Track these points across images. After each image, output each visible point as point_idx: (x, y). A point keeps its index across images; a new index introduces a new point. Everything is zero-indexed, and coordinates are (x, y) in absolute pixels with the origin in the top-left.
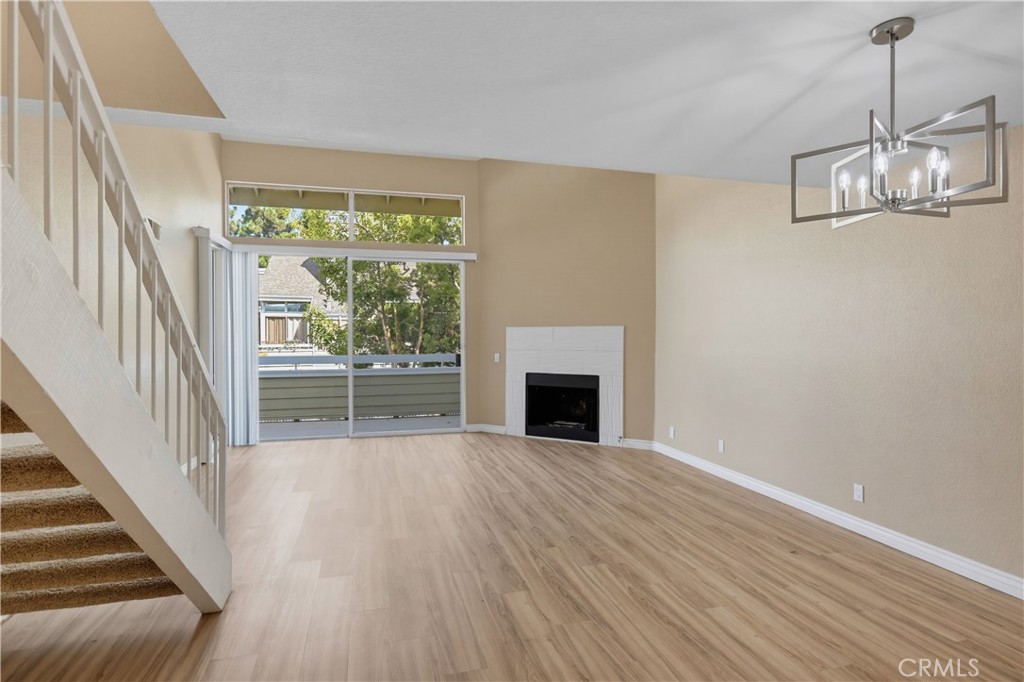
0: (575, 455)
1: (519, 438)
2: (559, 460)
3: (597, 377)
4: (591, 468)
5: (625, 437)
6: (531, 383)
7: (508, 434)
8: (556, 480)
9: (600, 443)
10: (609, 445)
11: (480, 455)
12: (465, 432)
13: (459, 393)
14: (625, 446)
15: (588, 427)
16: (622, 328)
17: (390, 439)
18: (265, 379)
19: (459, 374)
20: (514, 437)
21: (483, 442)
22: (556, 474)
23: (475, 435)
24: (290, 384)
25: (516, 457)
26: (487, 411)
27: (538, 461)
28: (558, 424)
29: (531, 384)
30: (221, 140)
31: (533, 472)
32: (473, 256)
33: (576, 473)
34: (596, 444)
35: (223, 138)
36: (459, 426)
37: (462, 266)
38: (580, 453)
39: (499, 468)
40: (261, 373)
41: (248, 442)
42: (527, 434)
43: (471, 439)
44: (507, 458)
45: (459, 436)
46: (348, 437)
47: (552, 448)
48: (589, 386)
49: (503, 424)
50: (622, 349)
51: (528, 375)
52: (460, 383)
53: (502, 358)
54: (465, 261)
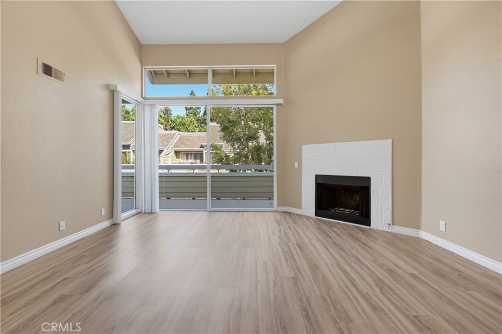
0: (352, 236)
1: (310, 217)
2: (339, 241)
3: (369, 178)
4: (369, 253)
5: (393, 224)
6: (319, 181)
7: (304, 214)
8: (338, 265)
9: (372, 227)
10: (380, 229)
11: (280, 230)
12: (276, 211)
13: (273, 187)
14: (394, 231)
15: (364, 217)
16: (390, 141)
17: (229, 213)
18: (161, 177)
19: (273, 176)
20: (307, 217)
21: (286, 220)
22: (338, 257)
23: (282, 214)
24: (186, 179)
25: (306, 235)
26: (290, 198)
27: (323, 240)
28: (338, 210)
30: (141, 45)
31: (317, 252)
32: (281, 101)
33: (356, 257)
34: (369, 227)
35: (142, 43)
36: (273, 207)
37: (275, 107)
38: (356, 234)
39: (290, 244)
40: (160, 173)
41: (152, 211)
42: (316, 215)
43: (278, 216)
44: (299, 235)
45: (272, 213)
46: (207, 210)
47: (335, 229)
48: (363, 184)
49: (300, 207)
50: (391, 157)
51: (317, 176)
52: (273, 181)
53: (300, 165)
54: (277, 105)
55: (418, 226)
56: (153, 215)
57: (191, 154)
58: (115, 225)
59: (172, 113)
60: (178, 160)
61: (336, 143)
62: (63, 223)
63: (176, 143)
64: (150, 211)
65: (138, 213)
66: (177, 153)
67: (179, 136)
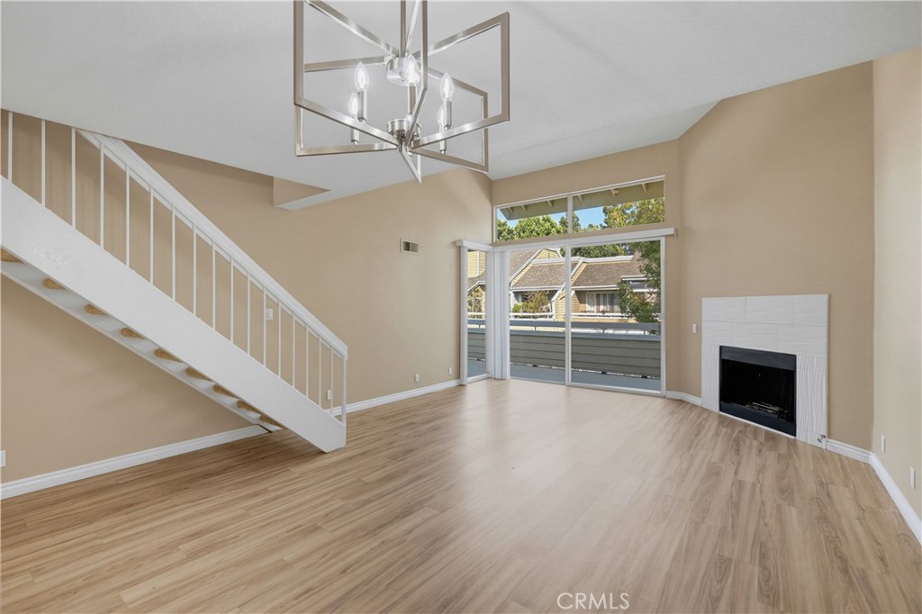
1: (710, 412)
3: (794, 357)
5: (829, 437)
6: (726, 357)
7: (704, 406)
9: (797, 437)
10: (808, 442)
12: (665, 397)
13: (660, 359)
14: (828, 448)
15: (786, 419)
16: (824, 298)
19: (659, 342)
23: (674, 402)
26: (684, 381)
29: (724, 357)
30: (492, 181)
32: (672, 231)
34: (792, 437)
36: (659, 390)
37: (663, 241)
41: (502, 377)
42: (721, 410)
45: (658, 399)
46: (565, 384)
48: (786, 367)
49: (699, 395)
50: (826, 324)
51: (721, 348)
52: (660, 350)
53: (699, 328)
54: (666, 236)
55: (866, 444)
56: (503, 382)
57: (604, 295)
58: (461, 386)
59: (580, 222)
60: (581, 305)
61: (748, 298)
62: (417, 376)
63: (579, 278)
64: (500, 377)
65: (488, 378)
66: (581, 295)
67: (585, 265)
